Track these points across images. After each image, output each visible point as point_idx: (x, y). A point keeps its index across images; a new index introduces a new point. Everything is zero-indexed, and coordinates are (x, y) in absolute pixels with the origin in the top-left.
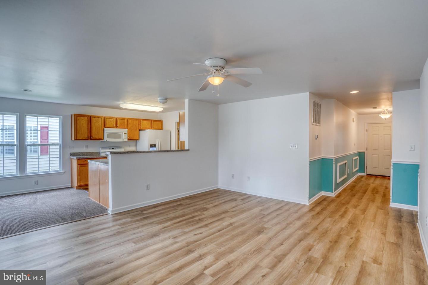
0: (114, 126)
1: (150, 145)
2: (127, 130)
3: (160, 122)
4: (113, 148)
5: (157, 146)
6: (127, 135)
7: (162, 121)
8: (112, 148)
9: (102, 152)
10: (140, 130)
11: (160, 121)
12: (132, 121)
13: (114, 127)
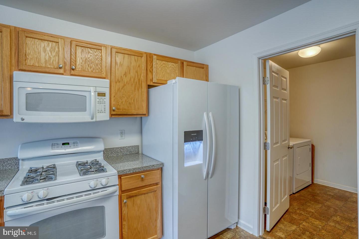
0: (60, 68)
1: (185, 132)
2: (107, 82)
3: (203, 68)
4: (68, 144)
5: (206, 135)
6: (107, 99)
7: (208, 66)
8: (63, 144)
9: (23, 160)
10: (150, 87)
11: (204, 65)
12: (126, 56)
13: (61, 71)
